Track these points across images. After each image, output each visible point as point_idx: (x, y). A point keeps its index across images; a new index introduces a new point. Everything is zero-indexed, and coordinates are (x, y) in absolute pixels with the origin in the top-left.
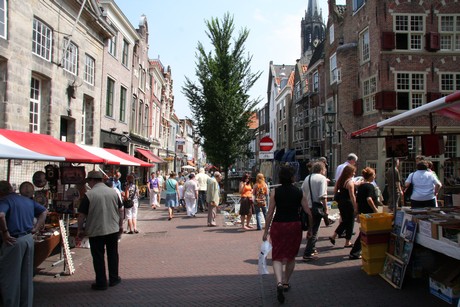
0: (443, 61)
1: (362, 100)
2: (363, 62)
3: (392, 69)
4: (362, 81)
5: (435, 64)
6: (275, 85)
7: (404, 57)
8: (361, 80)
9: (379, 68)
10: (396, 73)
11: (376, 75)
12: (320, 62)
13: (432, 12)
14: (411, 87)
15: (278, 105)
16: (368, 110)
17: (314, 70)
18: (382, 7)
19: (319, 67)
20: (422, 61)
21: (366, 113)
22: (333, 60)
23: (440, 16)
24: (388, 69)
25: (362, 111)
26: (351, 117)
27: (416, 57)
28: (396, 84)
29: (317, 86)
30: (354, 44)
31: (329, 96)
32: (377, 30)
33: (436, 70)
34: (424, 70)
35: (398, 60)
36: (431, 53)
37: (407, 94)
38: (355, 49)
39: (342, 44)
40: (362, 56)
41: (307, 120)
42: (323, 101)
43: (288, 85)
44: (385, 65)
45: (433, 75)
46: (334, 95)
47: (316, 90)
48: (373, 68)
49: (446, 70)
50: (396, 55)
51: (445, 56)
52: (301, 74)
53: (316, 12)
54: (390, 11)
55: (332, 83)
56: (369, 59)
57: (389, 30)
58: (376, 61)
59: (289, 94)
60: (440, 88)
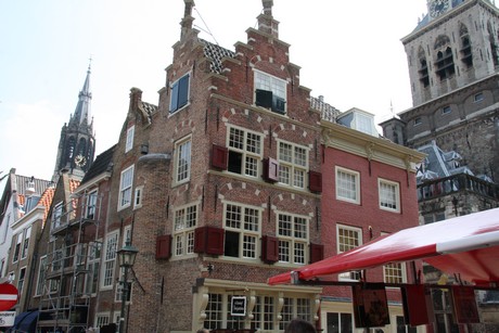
0: (281, 197)
1: (170, 238)
2: (176, 182)
3: (220, 196)
4: (174, 209)
5: (272, 200)
6: (16, 205)
7: (236, 183)
8: (171, 207)
9: (204, 192)
10: (226, 203)
11: (198, 203)
12: (104, 176)
13: (271, 135)
14: (242, 225)
15: (15, 237)
16: (179, 252)
17: (91, 188)
18: (215, 113)
19: (100, 183)
20: (257, 192)
21: (175, 257)
22: (128, 175)
23: (279, 141)
24: (216, 197)
25: (170, 255)
26: (151, 261)
27: (251, 186)
28: (225, 219)
29: (93, 211)
30: (166, 156)
31: (113, 227)
32: (205, 141)
33: (273, 207)
34: (259, 205)
35: (230, 186)
36: (267, 185)
37: (237, 234)
38: (168, 162)
39: (146, 153)
40: (176, 174)
41: (68, 263)
42: (102, 235)
43: (40, 206)
44: (212, 190)
45: (269, 213)
46: (121, 226)
47: (91, 217)
48: (194, 192)
49: (284, 210)
50: (228, 179)
51: (282, 190)
52: (67, 191)
53: (85, 120)
54: (224, 119)
55: (120, 208)
56: (188, 179)
57: (221, 143)
58: (199, 183)
59: (39, 221)
60: (277, 231)
